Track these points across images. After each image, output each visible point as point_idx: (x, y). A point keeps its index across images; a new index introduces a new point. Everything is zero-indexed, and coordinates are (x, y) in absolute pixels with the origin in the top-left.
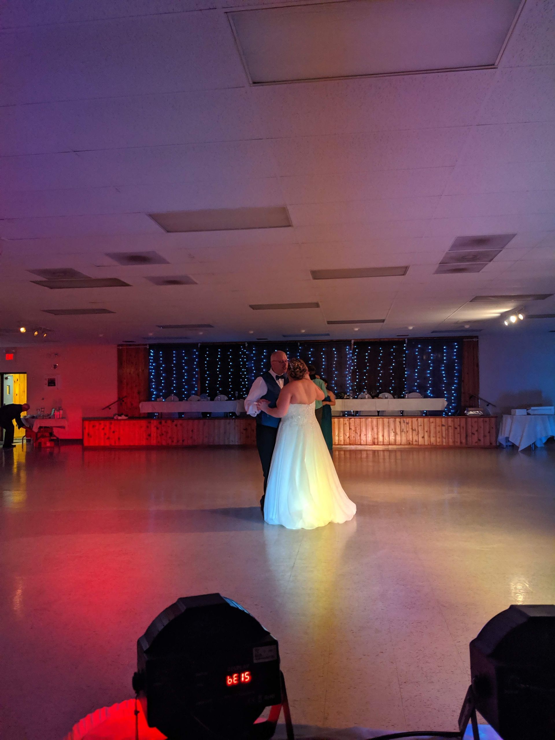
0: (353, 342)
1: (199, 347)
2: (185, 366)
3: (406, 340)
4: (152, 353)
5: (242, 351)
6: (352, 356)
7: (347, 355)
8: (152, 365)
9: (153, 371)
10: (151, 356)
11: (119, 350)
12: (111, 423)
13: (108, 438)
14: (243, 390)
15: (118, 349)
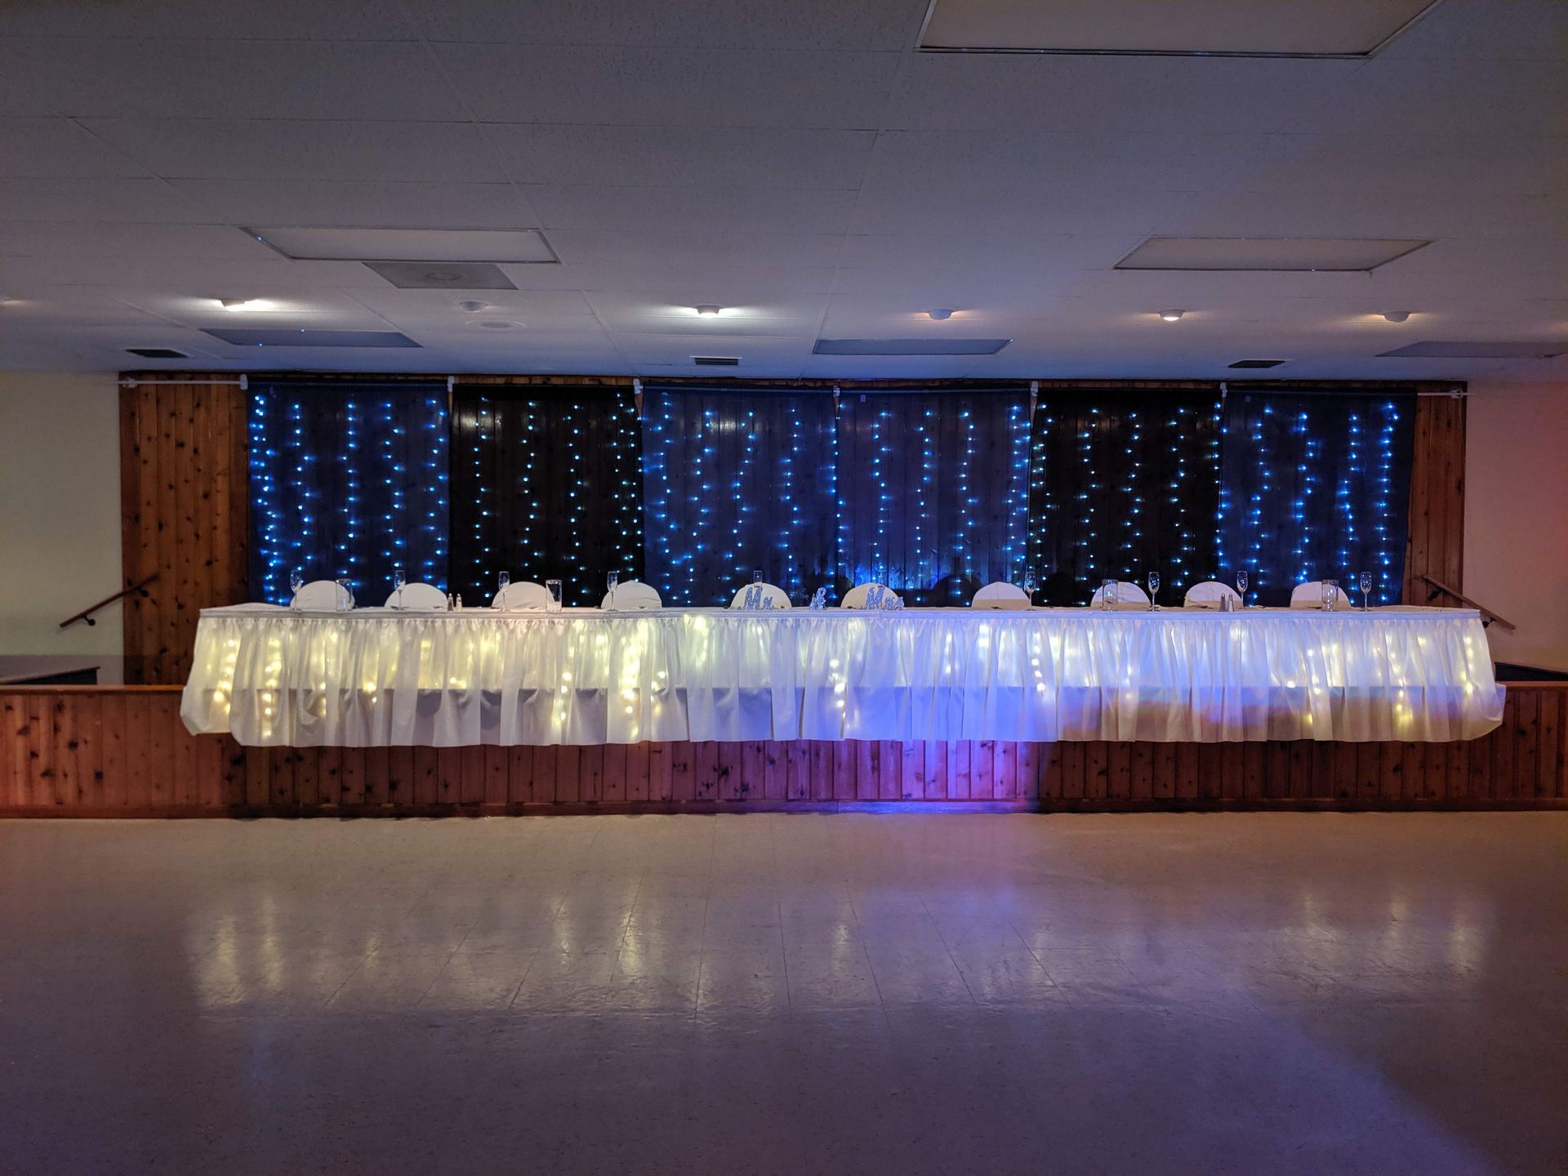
0: (1034, 389)
1: (450, 389)
2: (395, 461)
3: (1223, 386)
4: (260, 407)
5: (622, 414)
6: (1032, 443)
7: (1010, 436)
8: (261, 456)
9: (266, 478)
10: (258, 420)
11: (126, 396)
12: (59, 708)
13: (48, 773)
14: (626, 558)
15: (120, 385)
